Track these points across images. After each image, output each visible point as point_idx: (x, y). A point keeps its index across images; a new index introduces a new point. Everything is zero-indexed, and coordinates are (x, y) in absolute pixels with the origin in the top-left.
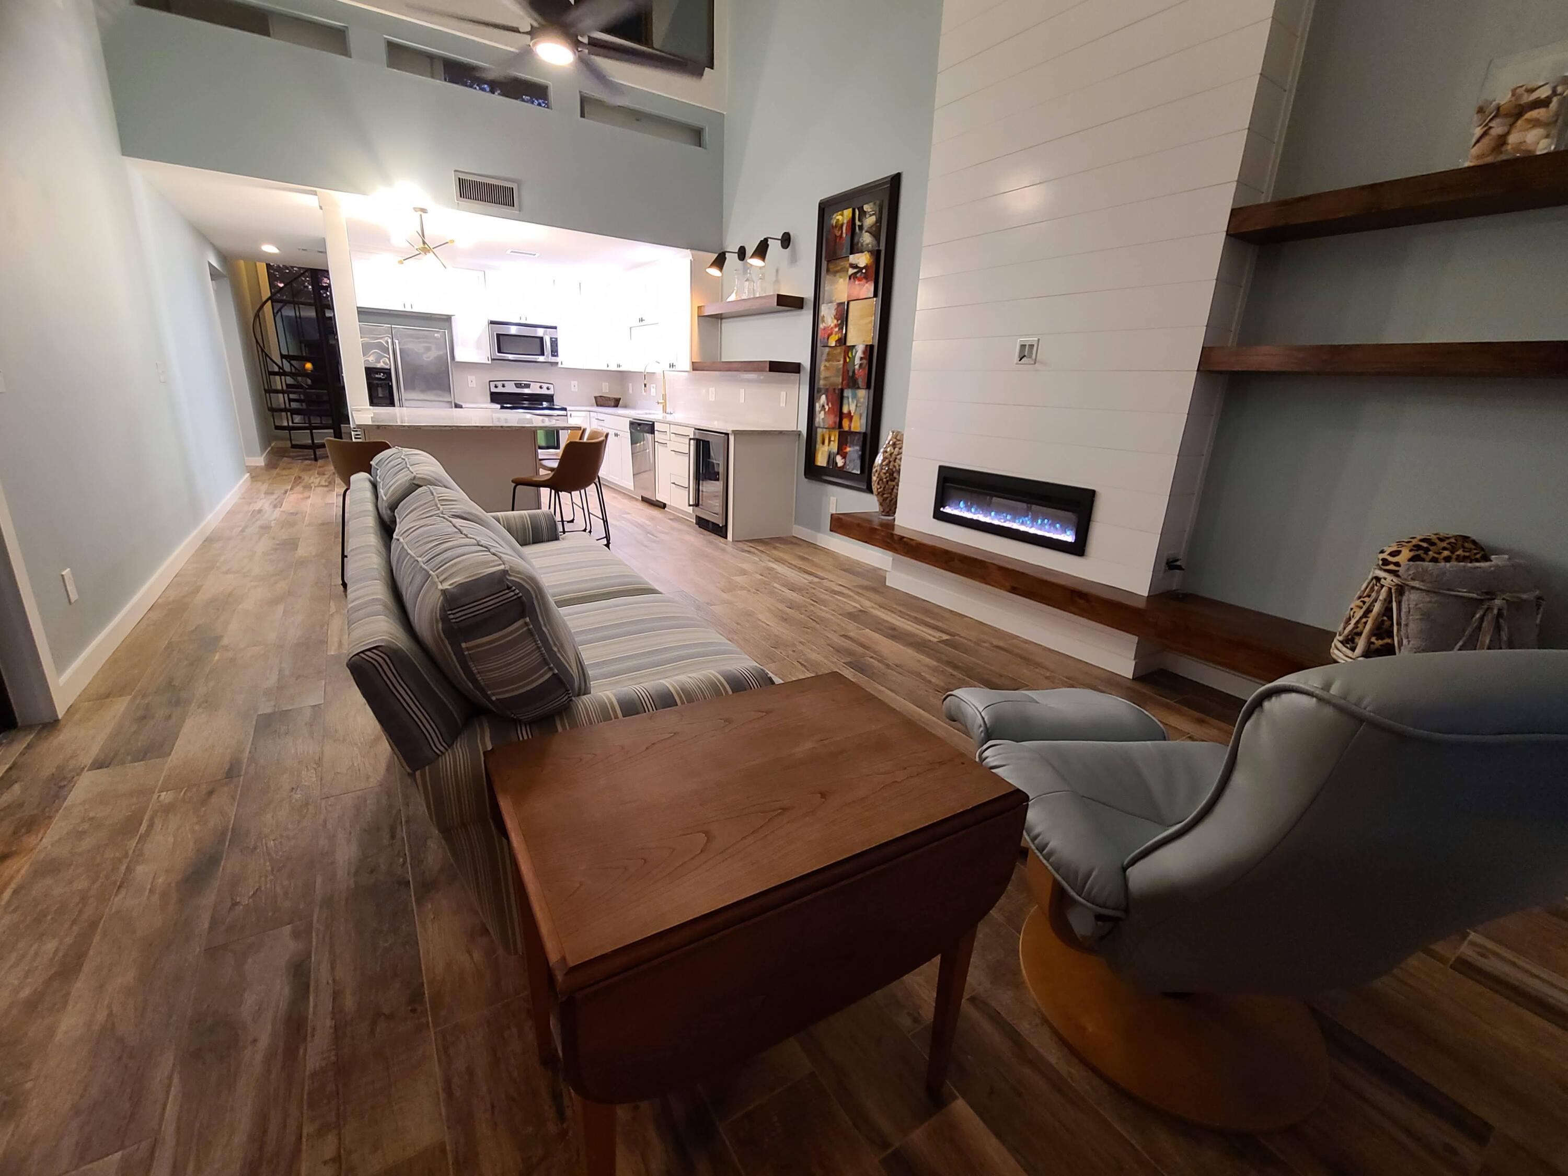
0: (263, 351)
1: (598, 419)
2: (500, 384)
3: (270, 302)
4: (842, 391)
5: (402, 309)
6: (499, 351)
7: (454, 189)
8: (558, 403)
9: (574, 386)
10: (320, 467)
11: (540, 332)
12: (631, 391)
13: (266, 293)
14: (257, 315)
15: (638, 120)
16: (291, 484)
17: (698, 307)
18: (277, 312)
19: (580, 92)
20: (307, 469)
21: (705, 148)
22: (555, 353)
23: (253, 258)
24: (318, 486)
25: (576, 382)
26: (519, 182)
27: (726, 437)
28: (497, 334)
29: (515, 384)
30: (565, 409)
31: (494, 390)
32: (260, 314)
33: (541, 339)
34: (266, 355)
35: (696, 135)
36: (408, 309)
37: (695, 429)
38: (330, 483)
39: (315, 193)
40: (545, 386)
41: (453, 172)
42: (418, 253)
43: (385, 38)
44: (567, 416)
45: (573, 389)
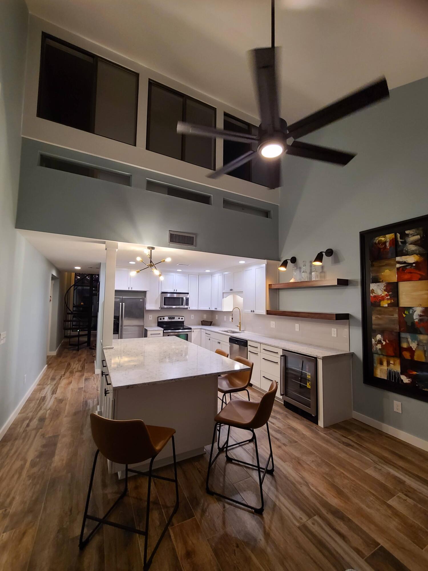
0: (67, 306)
1: (206, 333)
2: (162, 318)
3: (73, 286)
4: (399, 334)
5: (128, 289)
6: (164, 305)
7: (167, 238)
8: (186, 324)
9: (192, 316)
10: (79, 355)
11: (181, 296)
12: (217, 318)
13: (73, 283)
14: (67, 292)
15: (243, 209)
16: (65, 369)
17: (269, 285)
18: (75, 289)
19: (223, 198)
20: (73, 358)
21: (272, 218)
22: (187, 304)
23: (71, 271)
24: (77, 372)
25: (193, 315)
26: (196, 234)
27: (315, 359)
28: (164, 297)
29: (169, 317)
30: (191, 329)
31: (159, 320)
32: (69, 291)
33: (182, 298)
34: (68, 307)
35: (266, 214)
36: (130, 289)
37: (283, 350)
38: (82, 369)
39: (104, 243)
40: (181, 317)
41: (168, 231)
42: (148, 267)
43: (147, 179)
44: (191, 331)
45: (192, 318)
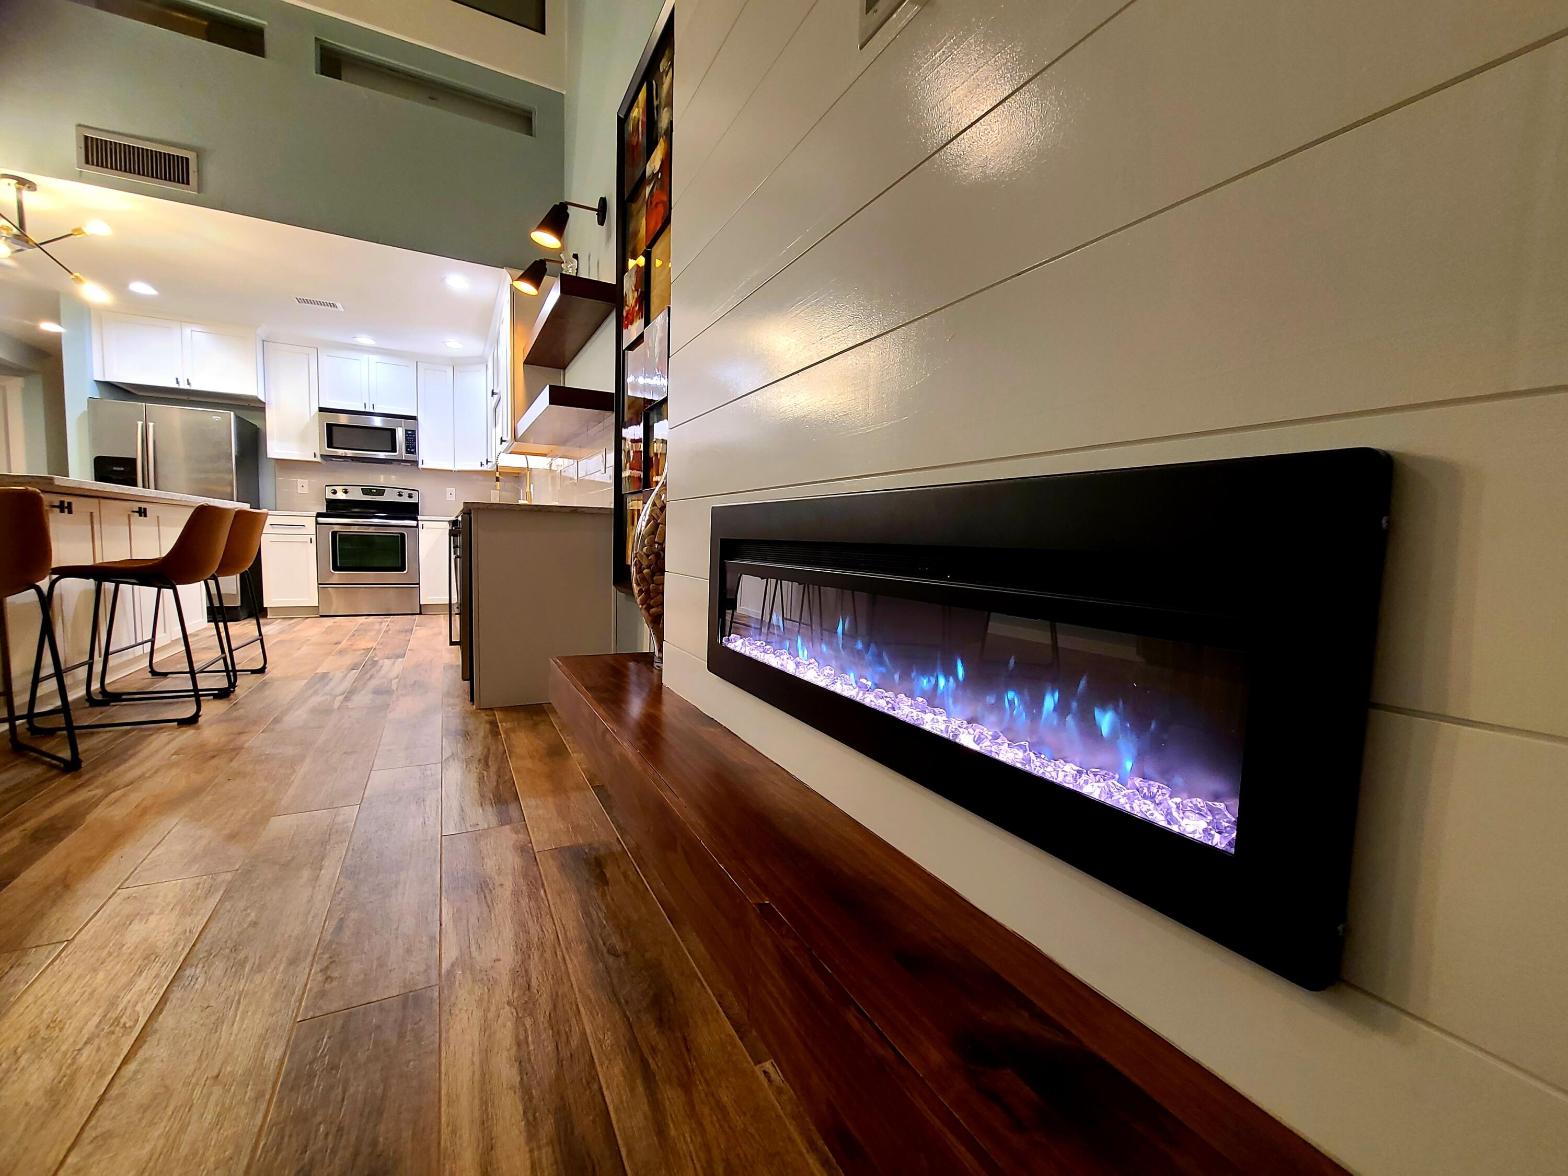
2: (338, 489)
5: (174, 385)
6: (330, 445)
7: (72, 150)
9: (450, 493)
11: (387, 423)
17: (523, 350)
19: (317, 39)
21: (541, 137)
22: (413, 449)
25: (453, 490)
26: (198, 150)
28: (327, 425)
29: (362, 489)
30: (415, 519)
31: (330, 496)
33: (392, 431)
36: (184, 386)
40: (405, 493)
41: (74, 127)
45: (448, 498)
